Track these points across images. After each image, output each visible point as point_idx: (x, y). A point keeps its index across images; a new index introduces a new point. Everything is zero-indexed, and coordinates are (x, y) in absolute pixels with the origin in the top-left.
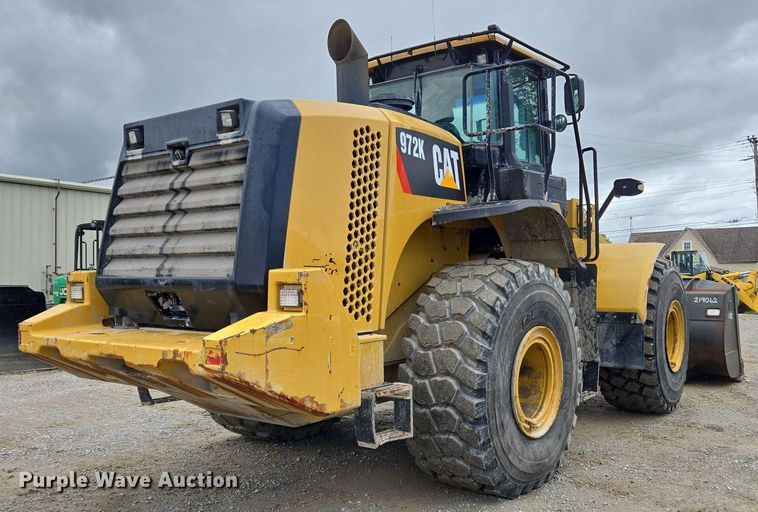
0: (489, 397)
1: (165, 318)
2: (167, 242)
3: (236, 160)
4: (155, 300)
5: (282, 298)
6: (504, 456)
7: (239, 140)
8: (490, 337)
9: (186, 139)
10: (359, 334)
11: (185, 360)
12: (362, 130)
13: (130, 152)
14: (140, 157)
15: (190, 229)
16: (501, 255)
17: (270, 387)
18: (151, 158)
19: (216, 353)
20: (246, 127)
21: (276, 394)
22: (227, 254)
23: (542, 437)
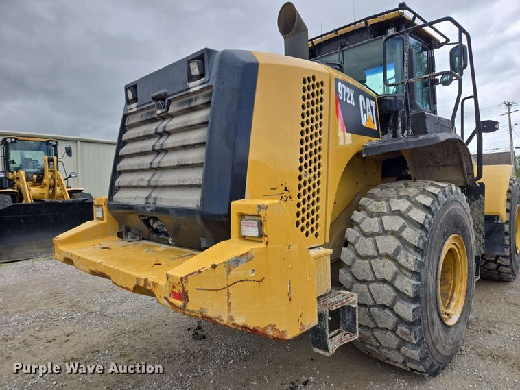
0: (423, 301)
1: (155, 235)
2: (153, 175)
3: (203, 104)
4: (146, 221)
5: (243, 228)
6: (433, 348)
7: (205, 85)
8: (422, 250)
9: (165, 91)
10: (309, 249)
11: (153, 290)
12: (309, 79)
13: (129, 107)
14: (135, 110)
15: (169, 165)
16: (408, 178)
17: (232, 319)
18: (143, 110)
19: (178, 289)
20: (210, 74)
21: (238, 326)
22: (197, 186)
23: (456, 323)
